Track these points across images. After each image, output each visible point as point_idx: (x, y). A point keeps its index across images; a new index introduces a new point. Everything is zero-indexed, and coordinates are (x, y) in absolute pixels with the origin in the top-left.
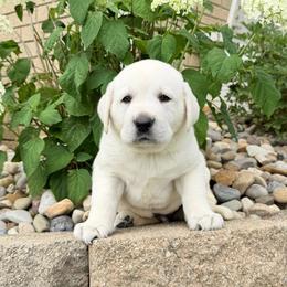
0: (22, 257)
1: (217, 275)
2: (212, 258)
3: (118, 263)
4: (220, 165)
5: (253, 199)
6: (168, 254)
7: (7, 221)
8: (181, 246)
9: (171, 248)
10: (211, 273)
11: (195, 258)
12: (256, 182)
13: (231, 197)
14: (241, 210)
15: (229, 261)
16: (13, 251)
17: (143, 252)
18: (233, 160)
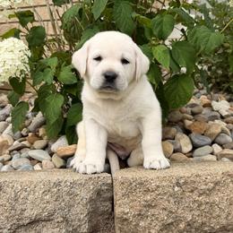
0: (66, 189)
1: (212, 205)
2: (208, 192)
3: (138, 195)
5: (221, 145)
6: (176, 189)
7: (31, 159)
8: (185, 183)
9: (178, 184)
10: (207, 203)
11: (195, 192)
12: (223, 131)
13: (205, 143)
14: (212, 154)
15: (220, 195)
16: (58, 184)
17: (158, 187)
18: (200, 113)
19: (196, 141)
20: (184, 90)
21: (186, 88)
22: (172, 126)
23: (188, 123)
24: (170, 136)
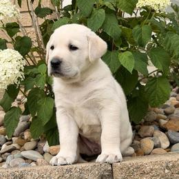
0: (76, 174)
3: (136, 177)
4: (165, 117)
6: (167, 171)
8: (173, 166)
16: (69, 170)
18: (173, 113)
19: (173, 137)
20: (162, 91)
21: (164, 89)
22: (149, 125)
23: (163, 122)
24: (149, 134)
